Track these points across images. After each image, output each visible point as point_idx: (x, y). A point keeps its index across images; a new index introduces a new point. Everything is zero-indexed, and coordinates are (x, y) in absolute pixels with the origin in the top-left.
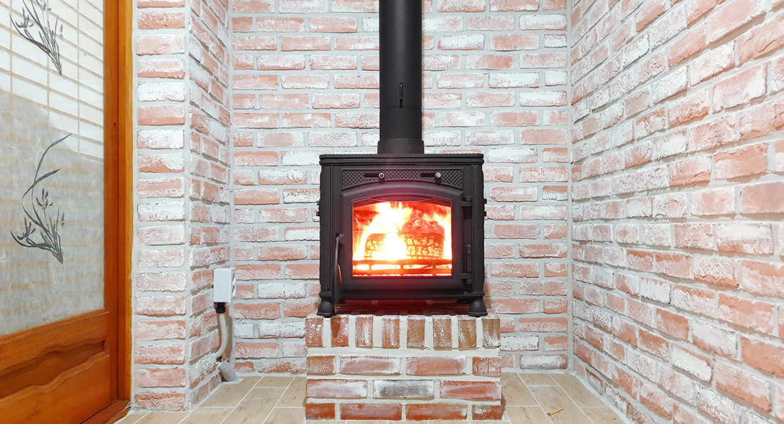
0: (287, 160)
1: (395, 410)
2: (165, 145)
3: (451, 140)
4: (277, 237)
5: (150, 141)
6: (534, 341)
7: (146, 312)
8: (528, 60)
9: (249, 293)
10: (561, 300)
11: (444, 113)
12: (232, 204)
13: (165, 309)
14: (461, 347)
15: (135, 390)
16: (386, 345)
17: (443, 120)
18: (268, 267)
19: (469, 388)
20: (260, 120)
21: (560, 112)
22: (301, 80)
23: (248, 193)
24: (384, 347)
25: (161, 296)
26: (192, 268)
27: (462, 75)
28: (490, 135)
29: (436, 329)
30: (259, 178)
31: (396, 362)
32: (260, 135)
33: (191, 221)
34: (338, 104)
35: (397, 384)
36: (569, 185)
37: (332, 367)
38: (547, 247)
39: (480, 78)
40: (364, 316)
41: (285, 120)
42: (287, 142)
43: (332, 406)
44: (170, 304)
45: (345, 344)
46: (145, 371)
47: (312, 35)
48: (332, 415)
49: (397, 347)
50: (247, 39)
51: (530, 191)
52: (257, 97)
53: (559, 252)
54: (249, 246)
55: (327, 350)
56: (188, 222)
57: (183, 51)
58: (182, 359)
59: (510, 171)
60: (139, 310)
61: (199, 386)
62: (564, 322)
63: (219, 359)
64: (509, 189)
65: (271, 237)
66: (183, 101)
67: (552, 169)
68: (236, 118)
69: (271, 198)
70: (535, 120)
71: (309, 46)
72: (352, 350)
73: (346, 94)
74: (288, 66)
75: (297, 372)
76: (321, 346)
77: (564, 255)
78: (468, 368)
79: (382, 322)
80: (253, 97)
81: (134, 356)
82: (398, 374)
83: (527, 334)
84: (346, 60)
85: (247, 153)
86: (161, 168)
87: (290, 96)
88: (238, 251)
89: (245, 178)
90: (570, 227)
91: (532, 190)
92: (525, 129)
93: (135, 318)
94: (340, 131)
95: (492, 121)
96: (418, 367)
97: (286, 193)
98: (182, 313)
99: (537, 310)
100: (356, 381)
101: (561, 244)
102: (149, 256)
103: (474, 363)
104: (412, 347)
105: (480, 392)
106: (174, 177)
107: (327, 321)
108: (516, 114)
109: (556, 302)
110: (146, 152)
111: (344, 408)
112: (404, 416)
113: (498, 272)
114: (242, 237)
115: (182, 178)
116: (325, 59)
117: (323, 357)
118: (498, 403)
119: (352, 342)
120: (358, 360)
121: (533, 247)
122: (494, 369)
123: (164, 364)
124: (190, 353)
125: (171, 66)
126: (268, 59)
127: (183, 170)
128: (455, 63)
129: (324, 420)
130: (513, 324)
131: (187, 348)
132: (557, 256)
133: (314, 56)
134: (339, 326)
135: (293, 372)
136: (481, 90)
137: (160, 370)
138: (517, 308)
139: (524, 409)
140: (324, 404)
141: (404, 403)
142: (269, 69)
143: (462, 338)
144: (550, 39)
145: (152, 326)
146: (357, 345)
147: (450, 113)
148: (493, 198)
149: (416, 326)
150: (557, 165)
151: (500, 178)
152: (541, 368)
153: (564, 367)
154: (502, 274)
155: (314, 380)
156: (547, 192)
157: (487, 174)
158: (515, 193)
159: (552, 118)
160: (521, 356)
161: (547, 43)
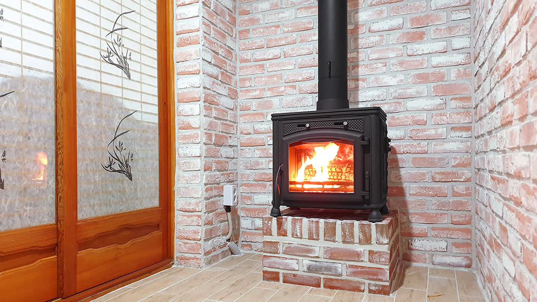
1: (316, 281)
2: (190, 114)
3: (379, 96)
4: (264, 166)
5: (184, 112)
6: (443, 245)
7: (181, 209)
8: (437, 32)
9: (249, 200)
10: (465, 215)
11: (373, 78)
12: (239, 146)
13: (191, 208)
14: (360, 242)
15: (176, 254)
16: (311, 238)
17: (373, 82)
18: (259, 185)
19: (366, 271)
20: (254, 93)
21: (465, 69)
22: (278, 65)
23: (248, 139)
24: (309, 239)
25: (189, 200)
26: (205, 184)
27: (386, 49)
28: (408, 91)
29: (343, 230)
31: (317, 249)
32: (254, 103)
33: (205, 157)
34: (300, 79)
36: (473, 125)
37: (277, 249)
38: (454, 173)
39: (400, 50)
40: (297, 218)
41: (268, 92)
42: (269, 106)
43: (277, 273)
44: (193, 205)
45: (285, 235)
46: (181, 243)
47: (285, 35)
48: (278, 280)
49: (318, 239)
50: (247, 43)
51: (440, 131)
53: (464, 178)
54: (249, 172)
55: (275, 238)
56: (203, 158)
57: (198, 57)
58: (199, 237)
59: (424, 116)
60: (179, 208)
61: (211, 255)
62: (468, 231)
63: (228, 240)
64: (423, 130)
65: (261, 167)
66: (199, 87)
67: (458, 114)
68: (240, 93)
69: (260, 142)
70: (443, 77)
71: (283, 42)
72: (289, 239)
73: (305, 71)
74: (270, 57)
76: (271, 235)
77: (468, 180)
78: (366, 258)
79: (308, 222)
80: (250, 79)
81: (176, 234)
82: (318, 257)
83: (437, 239)
84: (306, 48)
85: (247, 115)
86: (189, 127)
87: (271, 76)
88: (242, 175)
89: (246, 130)
90: (473, 158)
91: (442, 130)
92: (435, 84)
93: (177, 213)
94: (301, 96)
95: (410, 80)
96: (331, 253)
97: (269, 139)
98: (200, 210)
99: (446, 221)
100: (292, 259)
101: (466, 171)
102: (183, 177)
103: (369, 254)
104: (327, 240)
105: (374, 274)
106: (194, 131)
107: (274, 220)
108: (428, 74)
109: (462, 216)
110: (182, 118)
111: (285, 276)
112: (322, 285)
113: (414, 192)
114: (245, 166)
115: (199, 132)
116: (293, 50)
117: (272, 242)
118: (387, 284)
119: (289, 233)
120: (293, 245)
121: (443, 173)
122: (384, 260)
123: (190, 240)
124: (204, 234)
125: (193, 67)
126: (259, 54)
127: (200, 128)
128: (381, 41)
129: (272, 282)
130: (426, 231)
131: (202, 231)
132: (462, 180)
133: (286, 48)
134: (281, 223)
136: (400, 59)
137: (188, 243)
138: (430, 219)
139: (412, 291)
140: (273, 272)
141: (322, 276)
142: (259, 61)
143: (361, 236)
144: (456, 14)
145: (184, 217)
146: (293, 235)
147: (378, 77)
148: (411, 137)
149: (330, 226)
150: (462, 110)
151: (416, 123)
152: (449, 265)
153: (468, 266)
154: (418, 194)
155: (267, 256)
156: (455, 131)
157: (406, 120)
158: (428, 133)
159: (458, 74)
160: (433, 255)
161: (454, 17)
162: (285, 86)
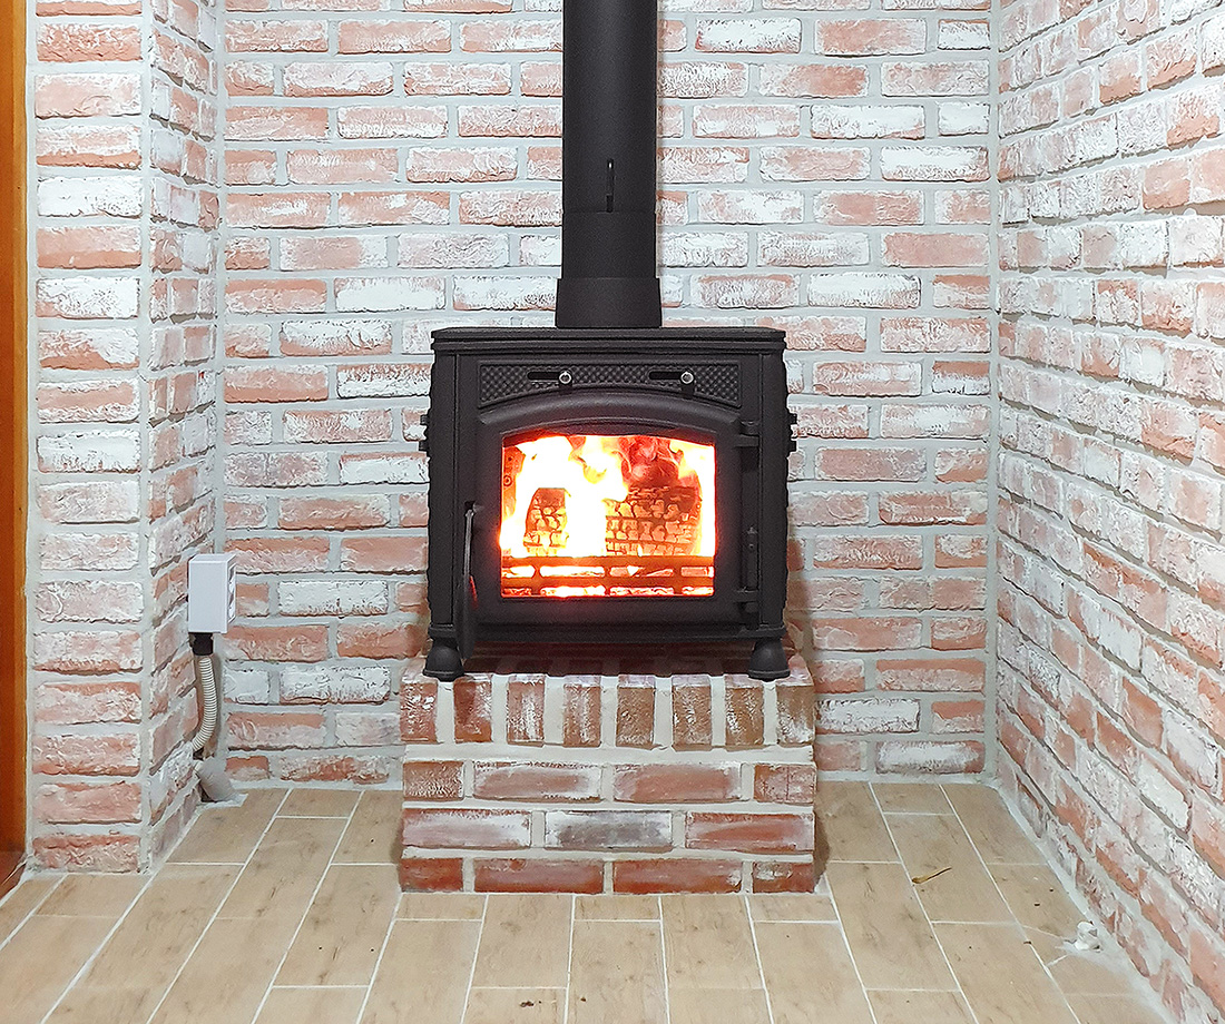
0: (347, 300)
1: (591, 874)
2: (97, 311)
3: (726, 253)
4: (322, 476)
5: (65, 302)
6: (908, 711)
7: (56, 666)
8: (900, 76)
9: (257, 602)
10: (969, 620)
11: (708, 194)
12: (220, 403)
13: (97, 658)
14: (731, 744)
15: (33, 829)
16: (572, 740)
17: (707, 208)
18: (301, 544)
19: (745, 828)
20: (288, 210)
21: (974, 196)
22: (382, 118)
23: (257, 374)
24: (567, 744)
25: (88, 631)
26: (154, 571)
27: (750, 109)
28: (815, 244)
29: (678, 708)
30: (283, 340)
31: (594, 774)
32: (287, 242)
33: (152, 471)
34: (465, 172)
35: (594, 819)
36: (994, 359)
37: (457, 784)
38: (941, 500)
39: (792, 117)
40: (522, 677)
41: (345, 209)
42: (346, 257)
43: (457, 863)
44: (108, 648)
45: (485, 737)
46: (55, 788)
47: (410, 18)
48: (456, 882)
49: (595, 744)
50: (259, 26)
51: (904, 372)
52: (282, 157)
53: (968, 513)
54: (259, 496)
55: (446, 748)
56: (146, 474)
57: (137, 109)
58: (134, 763)
59: (858, 325)
60: (43, 661)
61: (164, 818)
62: (976, 668)
63: (198, 755)
64: (858, 368)
65: (309, 477)
66: (137, 217)
67: (954, 323)
68: (231, 206)
69: (309, 386)
70: (914, 212)
71: (404, 42)
72: (499, 750)
73: (484, 149)
74: (353, 86)
75: (369, 779)
76: (434, 741)
77: (978, 520)
78: (745, 788)
79: (563, 693)
80: (270, 158)
81: (33, 756)
82: (597, 799)
83: (893, 695)
84: (487, 73)
85: (253, 286)
86: (88, 360)
87: (356, 155)
88: (233, 507)
89: (249, 341)
90: (993, 457)
91: (909, 370)
92: (892, 231)
93: (32, 678)
94: (469, 232)
95: (819, 213)
96: (640, 785)
97: (343, 376)
98: (135, 667)
99: (916, 642)
100: (508, 812)
101: (974, 493)
102: (63, 546)
103: (757, 777)
104: (626, 745)
105: (769, 835)
106: (118, 378)
107: (446, 689)
108: (872, 198)
109: (961, 624)
110: (57, 325)
111: (482, 869)
112: (608, 884)
113: (830, 557)
114: (243, 476)
115: (135, 382)
116: (439, 71)
117: (437, 763)
118: (808, 858)
119: (499, 732)
120: (511, 770)
121: (911, 500)
122: (799, 789)
123: (96, 774)
124: (151, 750)
125: (110, 140)
126: (306, 72)
127: (136, 364)
128: (735, 81)
129: (439, 893)
130: (862, 674)
131: (144, 739)
132: (963, 520)
133: (412, 64)
134: (471, 700)
135: (358, 780)
136: (793, 143)
137: (87, 786)
138: (871, 637)
139: (866, 868)
140: (439, 860)
141: (610, 857)
142: (308, 94)
143: (734, 725)
144: (952, 30)
145: (69, 694)
146: (511, 738)
147: (722, 192)
148: (819, 387)
149: (637, 699)
150: (965, 314)
151: (836, 343)
152: (924, 770)
153: (974, 768)
154: (840, 561)
155: (419, 811)
156: (944, 375)
157: (806, 332)
158: (871, 376)
159: (953, 207)
160: (880, 744)
161: (946, 38)
162: (410, 195)
